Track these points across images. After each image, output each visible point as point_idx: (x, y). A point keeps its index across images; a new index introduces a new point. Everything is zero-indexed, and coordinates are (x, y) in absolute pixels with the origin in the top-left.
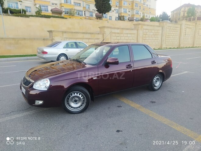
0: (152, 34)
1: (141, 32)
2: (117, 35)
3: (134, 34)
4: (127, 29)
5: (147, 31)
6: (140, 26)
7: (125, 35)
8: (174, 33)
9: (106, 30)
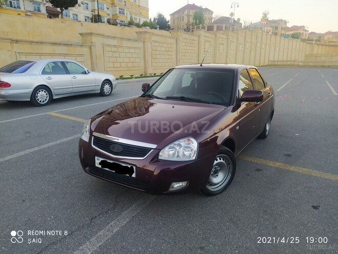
0: (163, 49)
1: (148, 46)
2: (114, 49)
3: (139, 48)
4: (129, 40)
5: (157, 44)
6: (147, 36)
7: (126, 50)
8: (191, 48)
9: (95, 39)
